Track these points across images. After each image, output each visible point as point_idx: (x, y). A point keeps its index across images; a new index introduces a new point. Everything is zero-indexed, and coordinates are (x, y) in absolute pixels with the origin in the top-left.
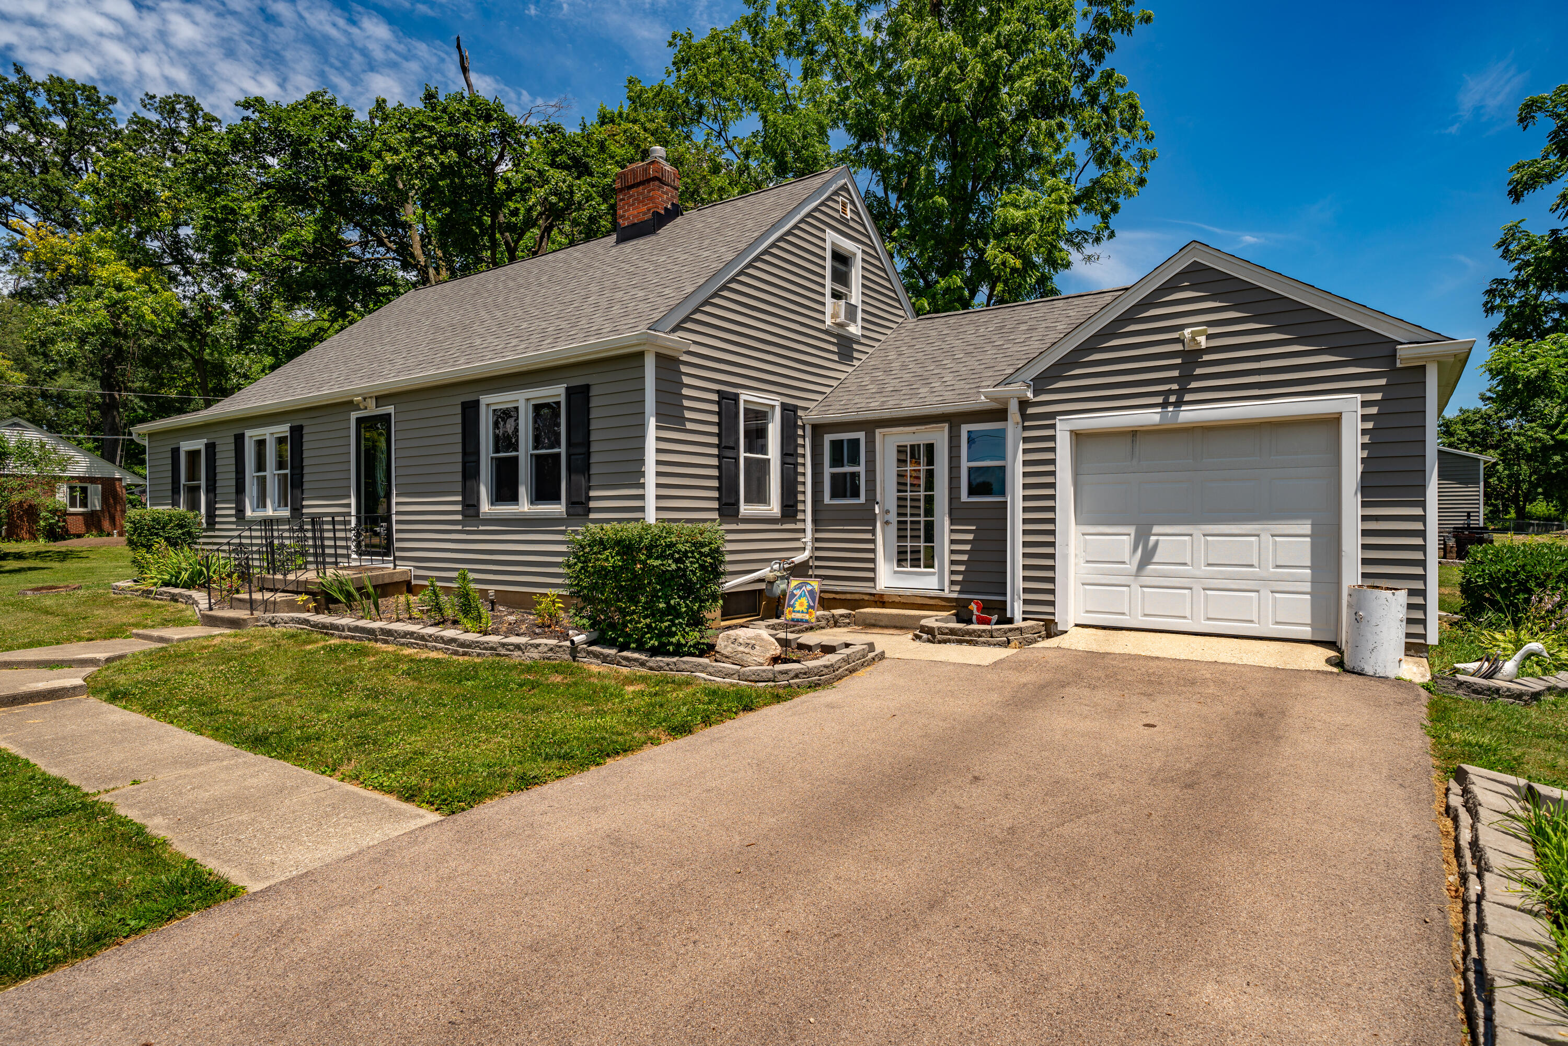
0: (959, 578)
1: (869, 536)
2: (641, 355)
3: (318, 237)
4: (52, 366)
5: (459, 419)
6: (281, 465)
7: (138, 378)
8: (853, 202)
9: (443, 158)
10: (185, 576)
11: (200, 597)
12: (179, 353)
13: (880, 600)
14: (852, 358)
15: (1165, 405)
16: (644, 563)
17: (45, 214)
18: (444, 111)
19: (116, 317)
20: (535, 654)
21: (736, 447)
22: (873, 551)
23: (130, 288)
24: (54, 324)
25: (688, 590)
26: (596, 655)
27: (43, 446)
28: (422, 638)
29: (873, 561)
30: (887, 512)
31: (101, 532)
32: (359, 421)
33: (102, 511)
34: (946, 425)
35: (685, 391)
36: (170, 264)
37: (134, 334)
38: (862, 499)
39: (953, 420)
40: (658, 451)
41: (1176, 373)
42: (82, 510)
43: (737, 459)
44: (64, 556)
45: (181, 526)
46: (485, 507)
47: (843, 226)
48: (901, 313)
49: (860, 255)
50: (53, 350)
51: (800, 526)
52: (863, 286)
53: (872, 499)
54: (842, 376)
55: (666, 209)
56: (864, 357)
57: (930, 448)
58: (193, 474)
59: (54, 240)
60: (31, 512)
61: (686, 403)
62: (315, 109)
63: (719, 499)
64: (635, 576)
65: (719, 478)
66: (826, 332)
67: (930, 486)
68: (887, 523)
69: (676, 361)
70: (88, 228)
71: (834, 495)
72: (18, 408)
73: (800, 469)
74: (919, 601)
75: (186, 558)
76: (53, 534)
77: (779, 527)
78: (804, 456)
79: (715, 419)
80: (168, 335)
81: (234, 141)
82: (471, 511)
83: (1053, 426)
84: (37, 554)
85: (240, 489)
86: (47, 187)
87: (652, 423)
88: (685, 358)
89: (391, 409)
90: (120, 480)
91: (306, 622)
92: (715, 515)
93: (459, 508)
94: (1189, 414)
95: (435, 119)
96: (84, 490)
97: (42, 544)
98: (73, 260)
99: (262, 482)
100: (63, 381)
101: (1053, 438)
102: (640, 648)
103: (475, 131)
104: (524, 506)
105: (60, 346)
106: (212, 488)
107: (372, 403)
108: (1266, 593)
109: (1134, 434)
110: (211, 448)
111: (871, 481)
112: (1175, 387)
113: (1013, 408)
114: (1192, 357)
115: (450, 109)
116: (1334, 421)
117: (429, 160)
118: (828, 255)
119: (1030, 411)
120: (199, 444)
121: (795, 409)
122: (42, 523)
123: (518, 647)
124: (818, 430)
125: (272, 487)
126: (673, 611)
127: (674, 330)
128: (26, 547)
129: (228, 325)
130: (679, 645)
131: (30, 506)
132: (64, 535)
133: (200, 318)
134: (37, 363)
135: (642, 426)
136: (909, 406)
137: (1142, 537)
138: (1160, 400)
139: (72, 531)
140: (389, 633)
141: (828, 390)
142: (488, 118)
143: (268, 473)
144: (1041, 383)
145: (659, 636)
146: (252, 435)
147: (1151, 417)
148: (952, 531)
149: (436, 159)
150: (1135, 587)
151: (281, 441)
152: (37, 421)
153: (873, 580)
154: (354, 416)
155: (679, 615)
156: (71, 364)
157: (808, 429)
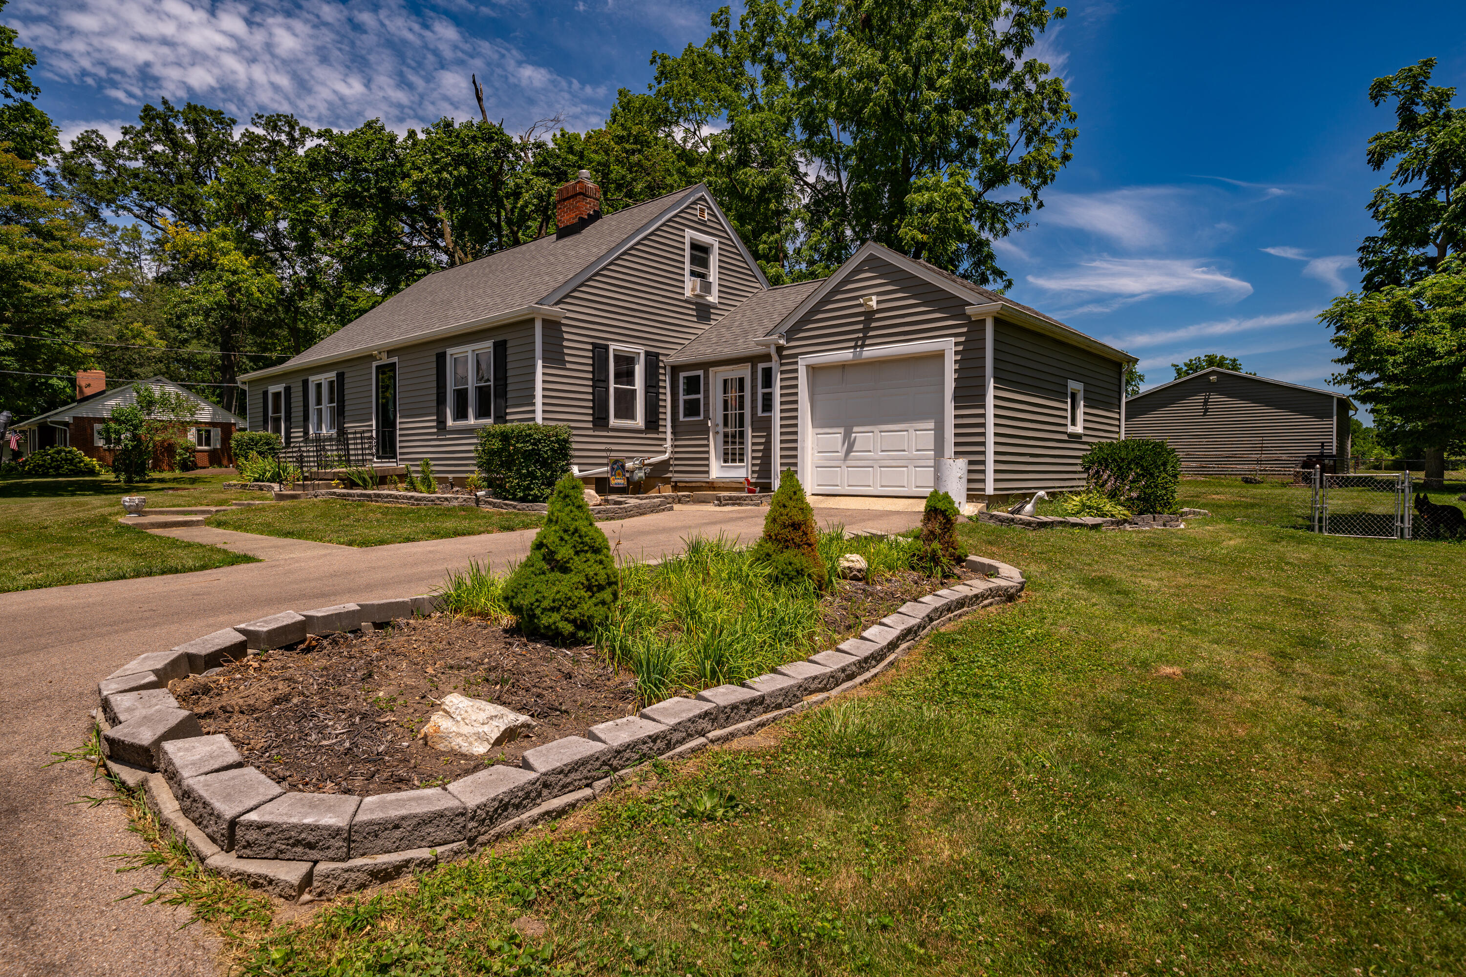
0: (757, 468)
1: (705, 442)
2: (532, 321)
3: (376, 230)
4: (185, 335)
5: (434, 365)
6: (331, 401)
7: (249, 346)
8: (710, 208)
9: (455, 173)
10: (268, 475)
11: (276, 487)
12: (279, 323)
13: (712, 486)
14: (709, 319)
15: (855, 347)
16: (514, 445)
17: (181, 215)
18: (457, 137)
19: (231, 294)
20: (456, 503)
21: (606, 380)
22: (708, 452)
23: (243, 272)
24: (186, 302)
25: (545, 464)
26: (490, 503)
27: (178, 396)
28: (396, 497)
29: (708, 459)
30: (717, 425)
31: (220, 465)
32: (377, 367)
33: (222, 449)
34: (749, 364)
35: (565, 343)
36: (271, 251)
37: (245, 309)
38: (702, 417)
39: (752, 360)
40: (544, 381)
41: (861, 326)
42: (206, 448)
43: (607, 389)
44: (193, 481)
45: (268, 444)
46: (450, 423)
47: (701, 226)
48: (757, 285)
49: (716, 245)
50: (185, 323)
51: (661, 436)
52: (720, 267)
53: (707, 417)
54: (700, 332)
55: (589, 215)
56: (720, 318)
57: (741, 380)
58: (277, 409)
59: (187, 235)
60: (170, 449)
61: (566, 351)
62: (369, 135)
63: (592, 415)
64: (510, 455)
65: (593, 401)
66: (686, 301)
67: (742, 407)
68: (717, 433)
69: (560, 324)
70: (210, 225)
71: (685, 415)
72: (160, 370)
73: (661, 397)
74: (734, 485)
75: (270, 464)
76: (185, 466)
77: (643, 436)
78: (665, 388)
79: (590, 361)
80: (270, 308)
81: (310, 163)
82: (441, 426)
83: (796, 363)
84: (175, 480)
85: (306, 418)
86: (182, 194)
87: (540, 363)
88: (564, 321)
89: (395, 359)
90: (234, 424)
91: (335, 493)
92: (590, 425)
93: (434, 424)
94: (870, 353)
95: (450, 143)
96: (208, 432)
97: (178, 473)
98: (203, 251)
99: (320, 412)
100: (193, 347)
101: (796, 371)
102: (513, 499)
103: (479, 151)
104: (472, 421)
105: (191, 319)
106: (288, 419)
107: (384, 356)
108: (911, 468)
109: (843, 367)
110: (288, 389)
111: (707, 404)
112: (861, 335)
113: (773, 351)
114: (869, 315)
115: (462, 135)
116: (940, 356)
117: (445, 175)
118: (687, 247)
119: (785, 353)
120: (280, 388)
121: (657, 355)
122: (178, 458)
123: (446, 499)
124: (675, 370)
125: (326, 416)
126: (532, 475)
127: (556, 304)
128: (167, 475)
129: (315, 300)
130: (536, 496)
131: (169, 444)
132: (195, 467)
133: (294, 294)
134: (173, 332)
135: (534, 366)
136: (727, 352)
137: (847, 435)
138: (852, 344)
139: (200, 465)
140: (378, 496)
141: (686, 342)
142: (491, 140)
143: (323, 407)
144: (790, 335)
145: (524, 490)
146: (313, 379)
147: (846, 355)
148: (753, 437)
149: (451, 174)
150: (844, 467)
151: (331, 383)
152: (174, 378)
153: (707, 472)
154: (374, 364)
155: (536, 478)
156: (198, 334)
157: (668, 369)
